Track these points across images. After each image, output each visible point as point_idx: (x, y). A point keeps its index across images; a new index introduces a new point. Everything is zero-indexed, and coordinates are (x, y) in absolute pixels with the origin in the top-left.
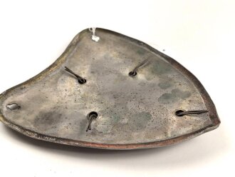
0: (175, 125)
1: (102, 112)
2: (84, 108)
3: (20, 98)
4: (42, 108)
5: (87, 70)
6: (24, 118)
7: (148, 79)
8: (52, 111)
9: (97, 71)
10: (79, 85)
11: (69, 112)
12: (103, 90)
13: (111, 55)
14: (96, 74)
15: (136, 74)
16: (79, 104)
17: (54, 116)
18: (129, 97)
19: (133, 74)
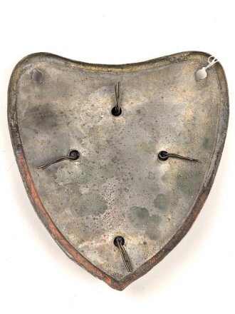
0: (98, 244)
1: (85, 159)
2: (80, 140)
3: (53, 72)
4: (54, 102)
5: (140, 103)
6: (29, 97)
7: (164, 178)
8: (57, 113)
9: (144, 115)
10: (109, 112)
11: (64, 130)
12: (117, 141)
13: (183, 112)
14: (138, 117)
15: (165, 159)
16: (82, 131)
17: (50, 120)
18: (123, 174)
19: (163, 156)
